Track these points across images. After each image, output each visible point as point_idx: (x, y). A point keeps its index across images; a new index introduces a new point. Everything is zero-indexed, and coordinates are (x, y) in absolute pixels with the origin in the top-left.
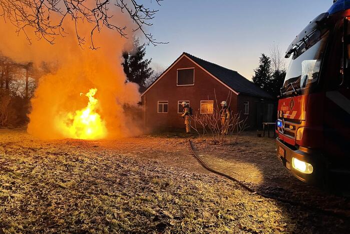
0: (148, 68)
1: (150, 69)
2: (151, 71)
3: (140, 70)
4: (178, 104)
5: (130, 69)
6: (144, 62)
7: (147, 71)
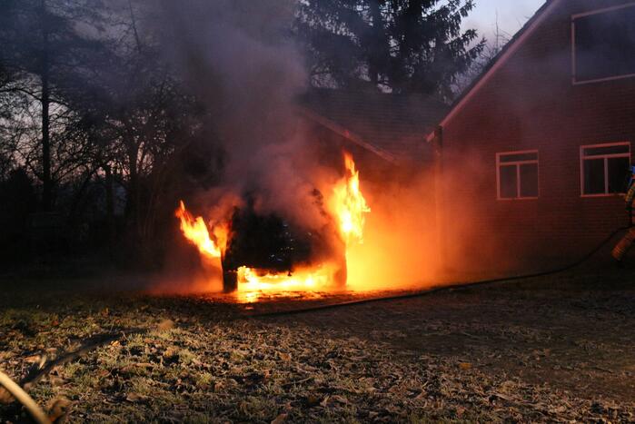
0: (462, 31)
1: (471, 33)
2: (474, 43)
3: (432, 44)
4: (582, 157)
5: (393, 43)
6: (444, 11)
7: (460, 43)
